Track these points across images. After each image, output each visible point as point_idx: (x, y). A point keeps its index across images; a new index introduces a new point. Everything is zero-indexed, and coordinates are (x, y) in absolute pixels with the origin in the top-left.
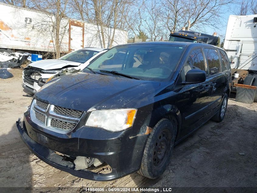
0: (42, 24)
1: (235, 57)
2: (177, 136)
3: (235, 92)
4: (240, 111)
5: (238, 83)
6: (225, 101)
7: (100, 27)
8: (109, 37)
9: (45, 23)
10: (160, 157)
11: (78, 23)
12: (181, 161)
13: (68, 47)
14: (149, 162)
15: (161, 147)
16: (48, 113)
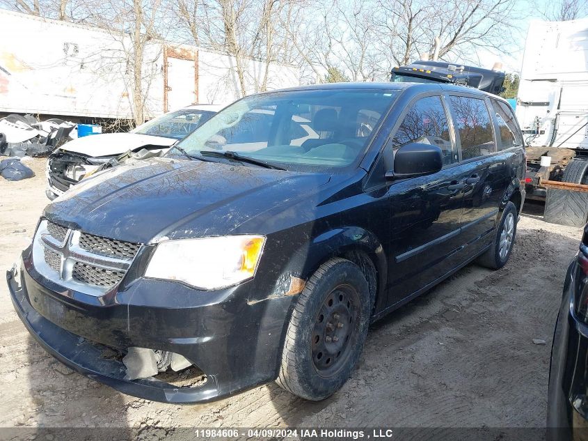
0: (103, 57)
1: (546, 119)
2: (377, 299)
3: (541, 199)
4: (551, 243)
5: (549, 180)
6: (511, 221)
7: (234, 59)
8: (256, 82)
9: (109, 54)
10: (332, 349)
11: (184, 50)
12: (390, 359)
13: (163, 107)
14: (300, 359)
15: (336, 327)
16: (65, 251)
